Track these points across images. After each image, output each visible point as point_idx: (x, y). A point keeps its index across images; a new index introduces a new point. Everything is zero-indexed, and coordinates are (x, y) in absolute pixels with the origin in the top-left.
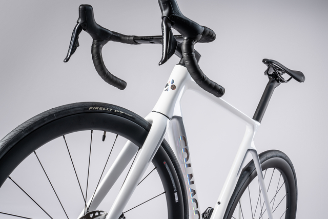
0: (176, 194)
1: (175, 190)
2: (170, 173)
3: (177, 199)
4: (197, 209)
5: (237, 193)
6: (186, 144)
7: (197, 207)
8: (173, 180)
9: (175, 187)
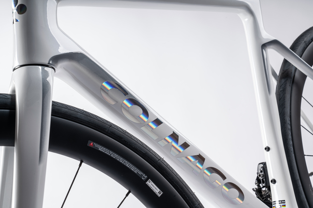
0: (151, 184)
1: (144, 177)
2: (115, 156)
3: (156, 190)
4: (226, 181)
5: (288, 119)
6: (125, 92)
7: (224, 177)
8: (128, 164)
9: (140, 173)
